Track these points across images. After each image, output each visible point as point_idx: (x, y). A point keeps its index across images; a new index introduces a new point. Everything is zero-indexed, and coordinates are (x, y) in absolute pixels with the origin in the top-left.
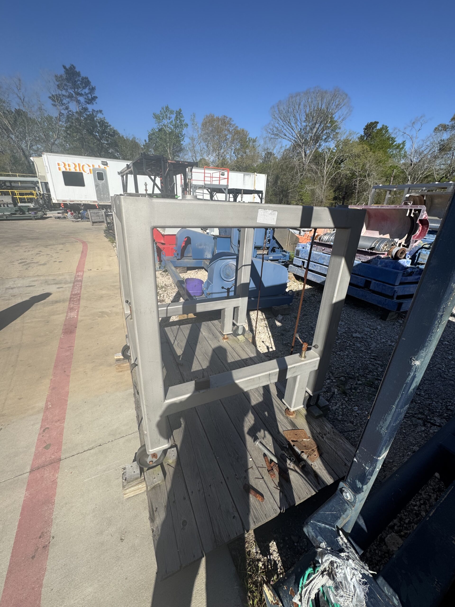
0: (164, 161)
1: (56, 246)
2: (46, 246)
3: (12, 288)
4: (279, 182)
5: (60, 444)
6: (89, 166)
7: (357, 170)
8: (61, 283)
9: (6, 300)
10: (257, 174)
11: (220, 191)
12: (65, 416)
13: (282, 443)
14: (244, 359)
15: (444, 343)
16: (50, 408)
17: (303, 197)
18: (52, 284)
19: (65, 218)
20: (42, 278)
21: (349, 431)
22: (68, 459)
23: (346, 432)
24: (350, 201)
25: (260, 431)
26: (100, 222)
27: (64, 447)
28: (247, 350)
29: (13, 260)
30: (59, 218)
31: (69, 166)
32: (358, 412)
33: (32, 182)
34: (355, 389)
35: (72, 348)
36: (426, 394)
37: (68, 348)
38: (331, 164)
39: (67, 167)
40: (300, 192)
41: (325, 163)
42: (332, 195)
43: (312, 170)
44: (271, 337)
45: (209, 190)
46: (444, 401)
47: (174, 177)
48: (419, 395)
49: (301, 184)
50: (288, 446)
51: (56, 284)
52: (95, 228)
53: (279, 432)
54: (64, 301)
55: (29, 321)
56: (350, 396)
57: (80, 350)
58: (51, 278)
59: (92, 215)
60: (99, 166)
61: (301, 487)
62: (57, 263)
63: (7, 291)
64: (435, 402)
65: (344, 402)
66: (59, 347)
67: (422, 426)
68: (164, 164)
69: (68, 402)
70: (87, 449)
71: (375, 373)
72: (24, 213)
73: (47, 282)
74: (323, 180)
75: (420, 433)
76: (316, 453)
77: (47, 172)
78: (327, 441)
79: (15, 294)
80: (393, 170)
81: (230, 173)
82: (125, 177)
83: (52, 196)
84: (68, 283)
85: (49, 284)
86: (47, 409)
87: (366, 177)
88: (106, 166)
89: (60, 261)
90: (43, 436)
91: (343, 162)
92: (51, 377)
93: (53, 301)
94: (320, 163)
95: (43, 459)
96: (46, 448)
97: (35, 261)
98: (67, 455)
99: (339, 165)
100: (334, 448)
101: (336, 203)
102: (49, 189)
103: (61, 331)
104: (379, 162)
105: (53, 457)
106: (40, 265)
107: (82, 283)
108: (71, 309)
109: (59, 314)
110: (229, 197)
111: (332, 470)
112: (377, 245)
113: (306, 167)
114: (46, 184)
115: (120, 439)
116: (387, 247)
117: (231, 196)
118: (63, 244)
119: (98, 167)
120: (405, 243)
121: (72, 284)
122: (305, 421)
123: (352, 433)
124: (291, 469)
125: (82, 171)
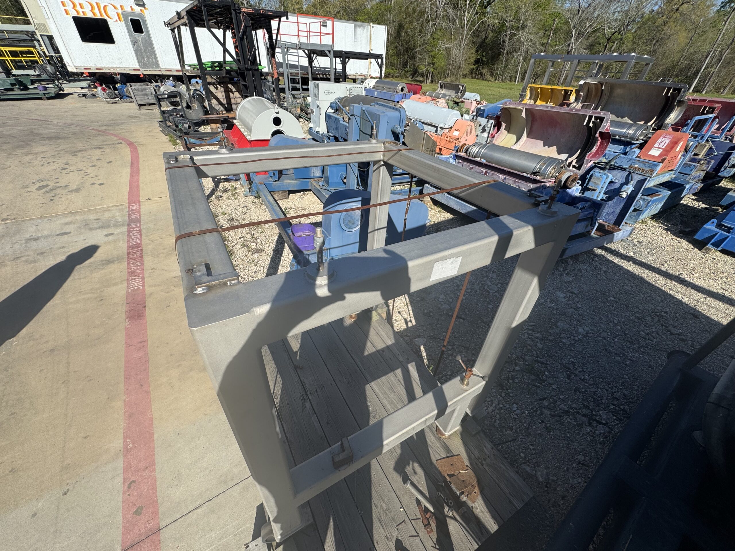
0: (235, 10)
1: (90, 152)
2: (74, 153)
3: (36, 239)
4: (403, 35)
5: (155, 505)
6: (115, 8)
7: (509, 16)
8: (109, 226)
9: (31, 262)
10: (374, 25)
11: (322, 53)
12: (154, 460)
13: (436, 479)
14: (380, 350)
15: (609, 299)
16: (131, 448)
17: (435, 60)
18: (96, 229)
19: (94, 95)
20: (78, 217)
21: (508, 441)
22: (170, 526)
23: (505, 443)
24: (496, 65)
25: (409, 464)
26: (150, 104)
27: (161, 509)
28: (383, 333)
29: (27, 183)
30: (84, 96)
31: (81, 8)
32: (516, 412)
33: (27, 33)
34: (513, 378)
35: (145, 344)
36: (591, 377)
37: (139, 345)
38: (474, 9)
39: (78, 8)
40: (431, 51)
41: (466, 5)
42: (474, 58)
43: (449, 17)
44: (409, 304)
45: (306, 51)
46: (610, 386)
47: (253, 32)
48: (583, 380)
49: (434, 39)
50: (443, 484)
51: (102, 227)
52: (145, 115)
53: (431, 463)
54: (119, 259)
55: (74, 299)
56: (507, 389)
57: (158, 347)
58: (92, 217)
59: (136, 93)
60: (131, 7)
61: (462, 542)
62: (97, 186)
63: (28, 245)
64: (600, 389)
65: (501, 398)
66: (125, 343)
67: (587, 426)
68: (237, 15)
69: (156, 436)
70: (193, 508)
71: (534, 352)
72: (26, 88)
73: (87, 226)
74: (462, 34)
75: (585, 436)
76: (477, 489)
77: (47, 17)
78: (487, 468)
79: (43, 251)
80: (554, 20)
81: (335, 22)
82: (176, 30)
83: (65, 60)
84: (120, 226)
85: (91, 229)
86: (127, 451)
87: (519, 31)
88: (143, 8)
89: (100, 182)
90: (129, 495)
91: (490, 4)
92: (124, 397)
93: (102, 261)
94: (460, 6)
95: (136, 531)
96: (138, 512)
97: (62, 184)
98: (168, 521)
99: (484, 10)
100: (496, 479)
101: (477, 68)
102: (57, 48)
103: (124, 316)
104: (538, 6)
105: (149, 526)
106: (71, 191)
107: (140, 225)
108: (132, 274)
109: (115, 284)
110: (336, 63)
111: (496, 511)
112: (543, 168)
113: (441, 12)
114: (51, 38)
115: (234, 488)
116: (555, 171)
117: (338, 60)
118: (100, 148)
119: (130, 10)
120: (576, 163)
121: (125, 229)
122: (461, 441)
123: (511, 444)
124: (451, 517)
125: (105, 17)
